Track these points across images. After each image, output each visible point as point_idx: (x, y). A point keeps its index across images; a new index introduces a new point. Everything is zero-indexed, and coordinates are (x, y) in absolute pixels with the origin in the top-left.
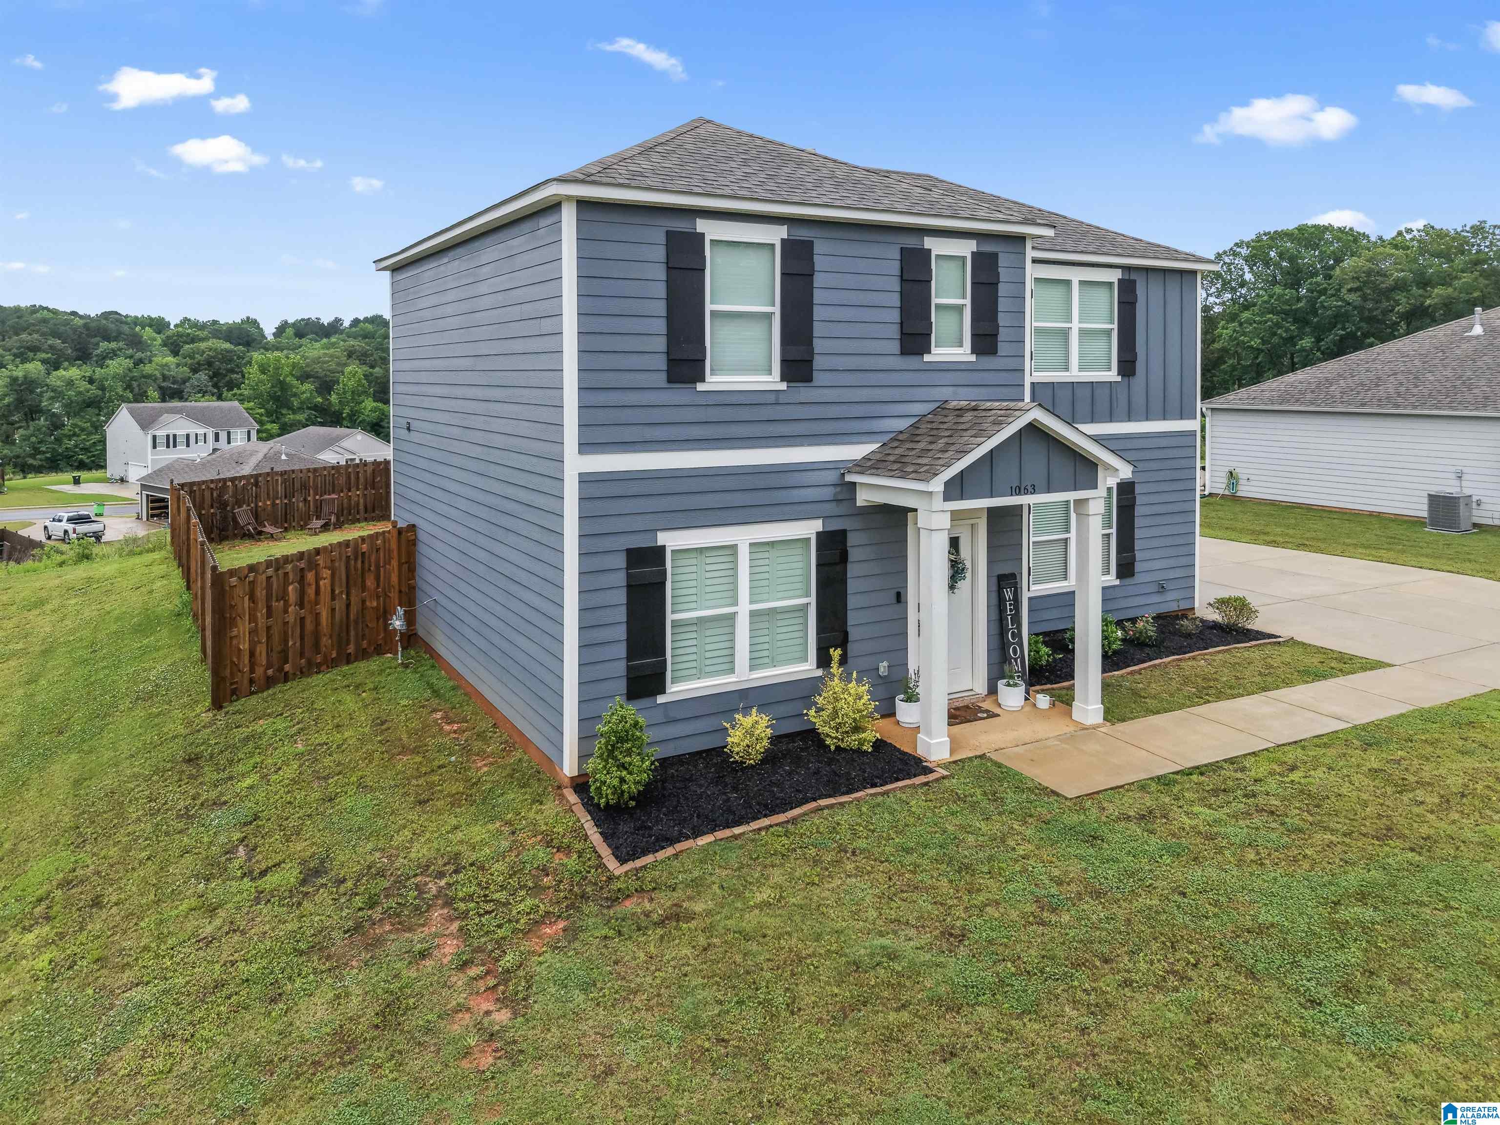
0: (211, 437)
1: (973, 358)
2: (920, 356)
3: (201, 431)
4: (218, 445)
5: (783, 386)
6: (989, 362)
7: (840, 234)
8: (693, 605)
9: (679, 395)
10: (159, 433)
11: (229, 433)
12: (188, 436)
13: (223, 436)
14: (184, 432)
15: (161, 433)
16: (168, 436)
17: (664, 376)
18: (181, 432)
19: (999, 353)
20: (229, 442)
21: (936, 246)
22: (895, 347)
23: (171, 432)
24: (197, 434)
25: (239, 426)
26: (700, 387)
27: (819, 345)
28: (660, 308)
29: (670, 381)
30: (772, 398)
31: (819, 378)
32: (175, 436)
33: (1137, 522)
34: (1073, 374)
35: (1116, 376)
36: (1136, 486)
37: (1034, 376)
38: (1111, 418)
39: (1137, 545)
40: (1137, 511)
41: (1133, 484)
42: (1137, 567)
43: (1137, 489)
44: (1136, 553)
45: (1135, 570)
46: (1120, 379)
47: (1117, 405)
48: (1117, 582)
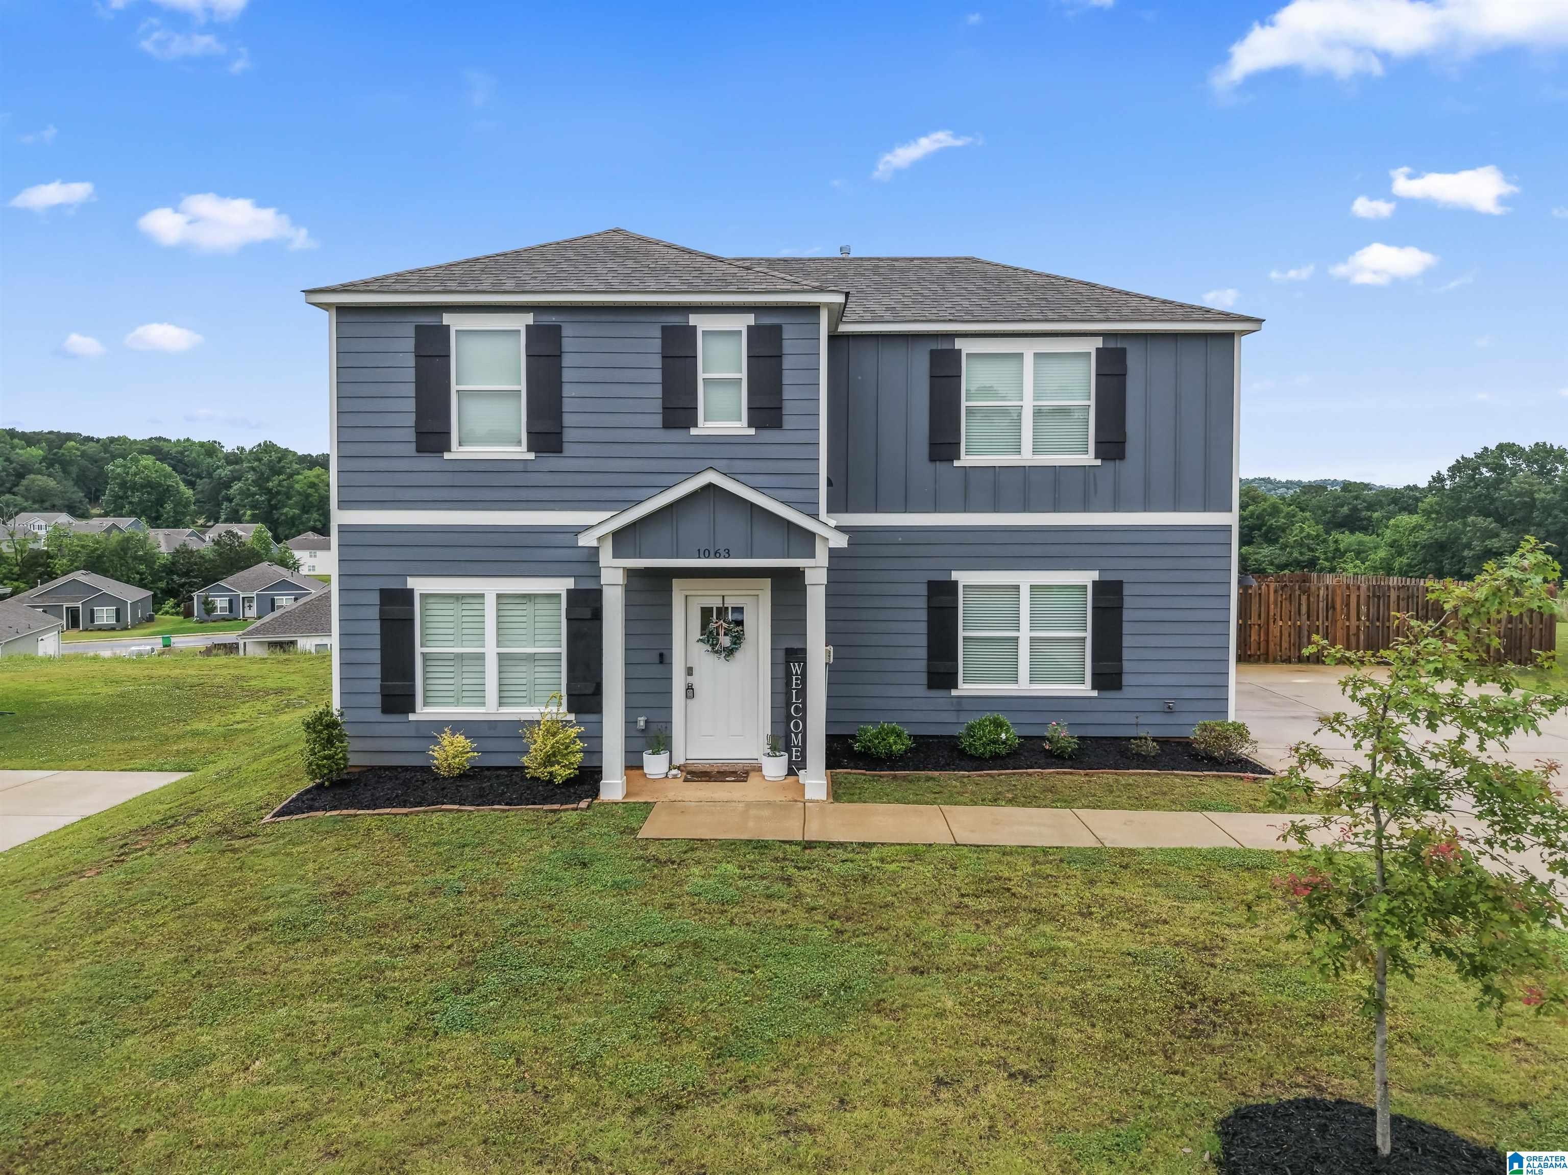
1: (752, 431)
2: (685, 430)
5: (531, 456)
6: (772, 435)
8: (451, 644)
9: (428, 462)
17: (414, 446)
19: (785, 427)
21: (701, 323)
26: (447, 456)
27: (568, 419)
28: (411, 390)
29: (418, 451)
30: (520, 467)
31: (568, 449)
33: (1127, 628)
34: (1027, 457)
35: (1089, 459)
36: (1125, 586)
37: (966, 460)
38: (1086, 508)
39: (1126, 654)
40: (1127, 615)
41: (1120, 584)
42: (1126, 680)
43: (1127, 590)
44: (1125, 664)
45: (1124, 683)
46: (1098, 462)
47: (1096, 492)
48: (1095, 693)
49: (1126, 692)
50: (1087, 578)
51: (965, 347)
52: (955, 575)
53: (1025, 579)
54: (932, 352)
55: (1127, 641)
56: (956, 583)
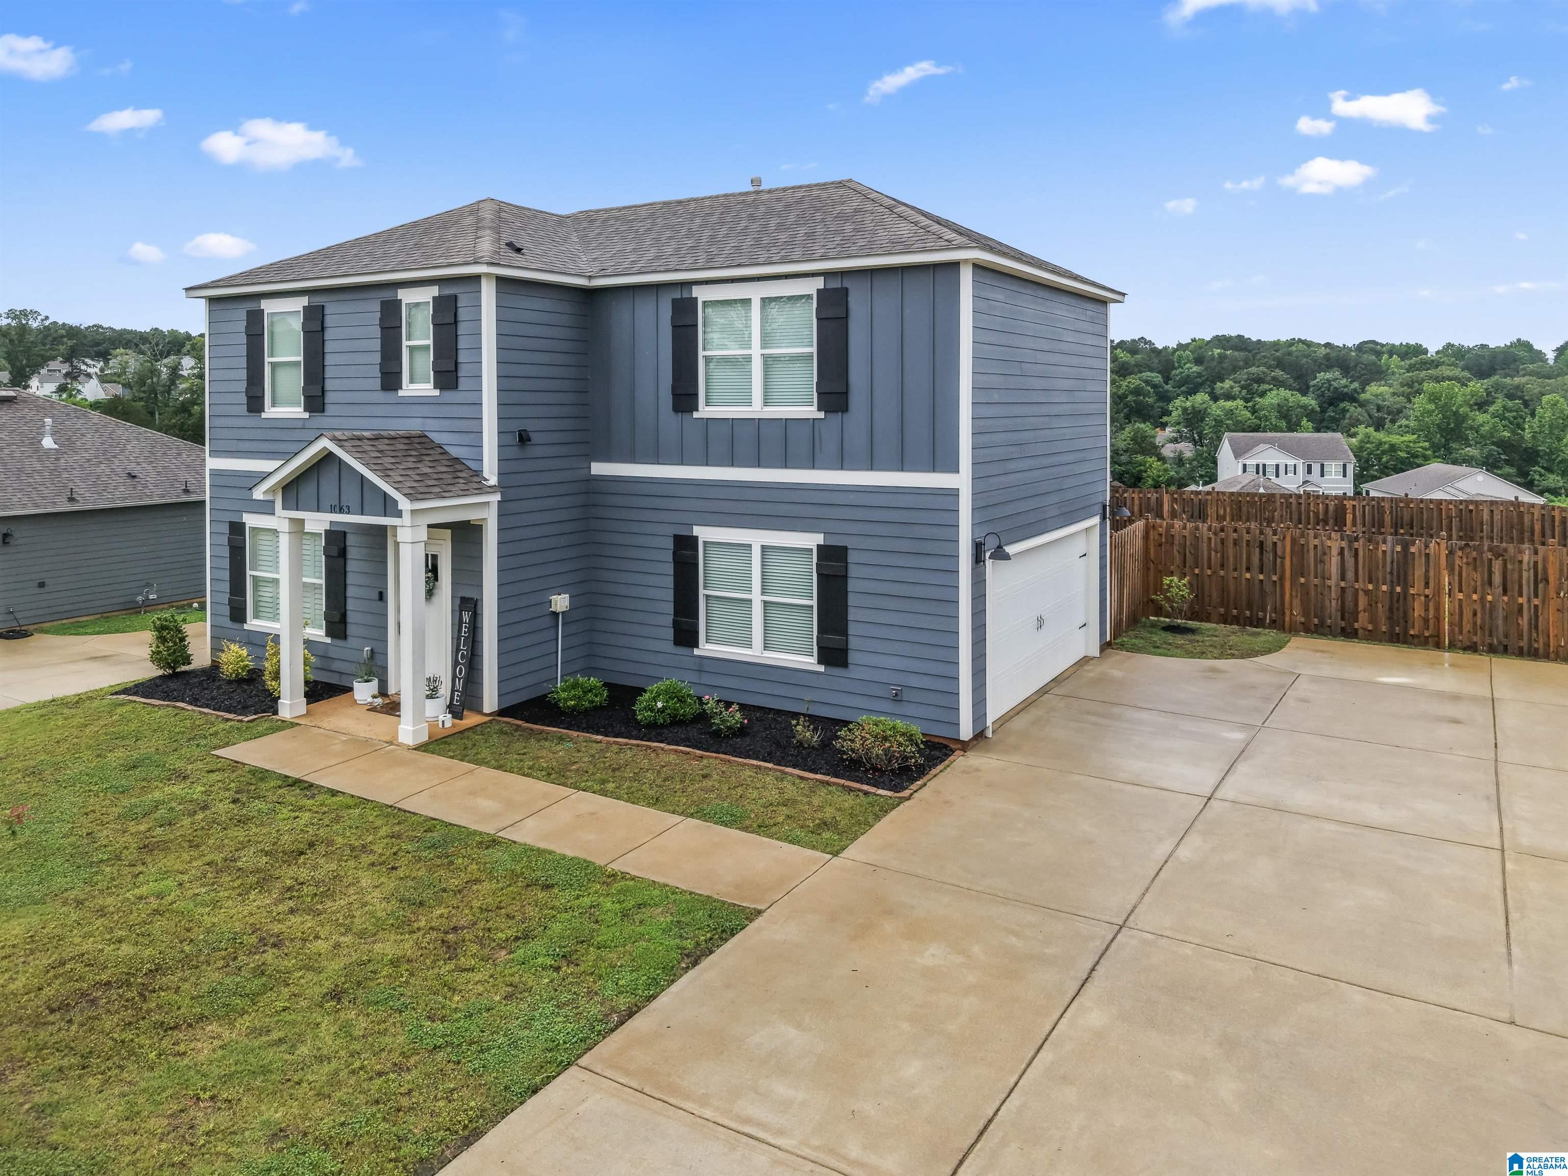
0: (1301, 469)
1: (437, 393)
2: (393, 392)
3: (1291, 462)
4: (1309, 478)
5: (306, 415)
6: (450, 396)
7: (340, 296)
8: (270, 569)
9: (253, 420)
10: (1248, 462)
11: (1322, 466)
12: (1277, 466)
13: (1316, 468)
14: (1274, 462)
15: (1251, 462)
16: (1258, 466)
17: (245, 408)
18: (1271, 463)
19: (460, 388)
20: (1322, 475)
21: (407, 296)
22: (377, 383)
23: (1261, 461)
24: (1286, 465)
25: (1335, 458)
26: (262, 415)
27: (329, 385)
28: (244, 362)
29: (249, 410)
30: (300, 424)
31: (329, 409)
32: (1264, 465)
33: (852, 600)
34: (756, 409)
35: (811, 411)
36: (850, 552)
37: (704, 411)
38: (813, 464)
39: (852, 629)
40: (852, 585)
41: (845, 549)
42: (853, 657)
43: (852, 557)
44: (851, 639)
45: (850, 661)
46: (822, 415)
47: (821, 448)
48: (821, 668)
49: (853, 672)
50: (812, 540)
51: (701, 294)
52: (697, 531)
53: (757, 538)
54: (674, 301)
55: (852, 615)
56: (696, 538)
